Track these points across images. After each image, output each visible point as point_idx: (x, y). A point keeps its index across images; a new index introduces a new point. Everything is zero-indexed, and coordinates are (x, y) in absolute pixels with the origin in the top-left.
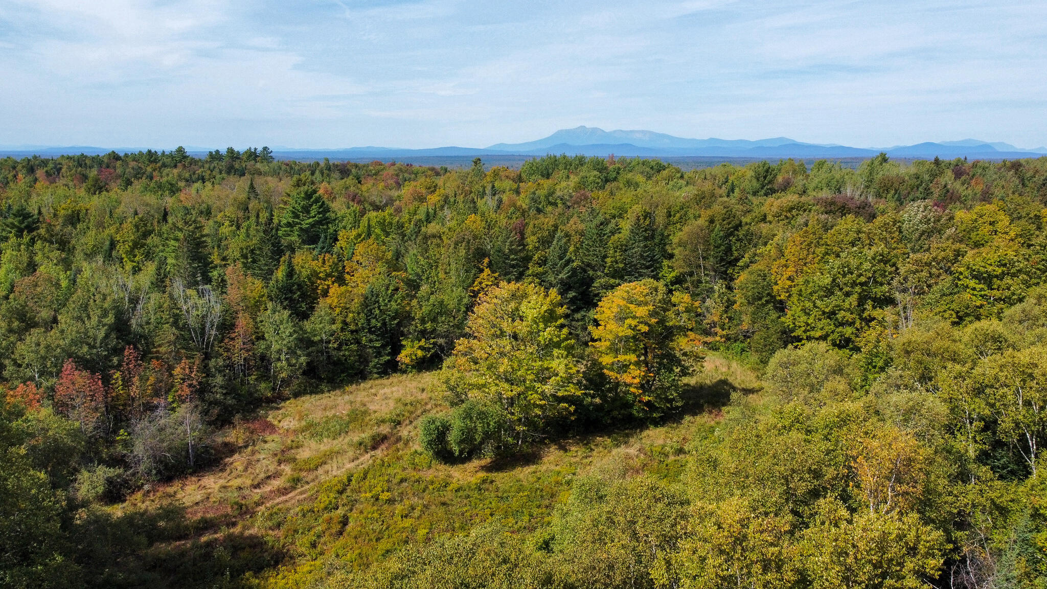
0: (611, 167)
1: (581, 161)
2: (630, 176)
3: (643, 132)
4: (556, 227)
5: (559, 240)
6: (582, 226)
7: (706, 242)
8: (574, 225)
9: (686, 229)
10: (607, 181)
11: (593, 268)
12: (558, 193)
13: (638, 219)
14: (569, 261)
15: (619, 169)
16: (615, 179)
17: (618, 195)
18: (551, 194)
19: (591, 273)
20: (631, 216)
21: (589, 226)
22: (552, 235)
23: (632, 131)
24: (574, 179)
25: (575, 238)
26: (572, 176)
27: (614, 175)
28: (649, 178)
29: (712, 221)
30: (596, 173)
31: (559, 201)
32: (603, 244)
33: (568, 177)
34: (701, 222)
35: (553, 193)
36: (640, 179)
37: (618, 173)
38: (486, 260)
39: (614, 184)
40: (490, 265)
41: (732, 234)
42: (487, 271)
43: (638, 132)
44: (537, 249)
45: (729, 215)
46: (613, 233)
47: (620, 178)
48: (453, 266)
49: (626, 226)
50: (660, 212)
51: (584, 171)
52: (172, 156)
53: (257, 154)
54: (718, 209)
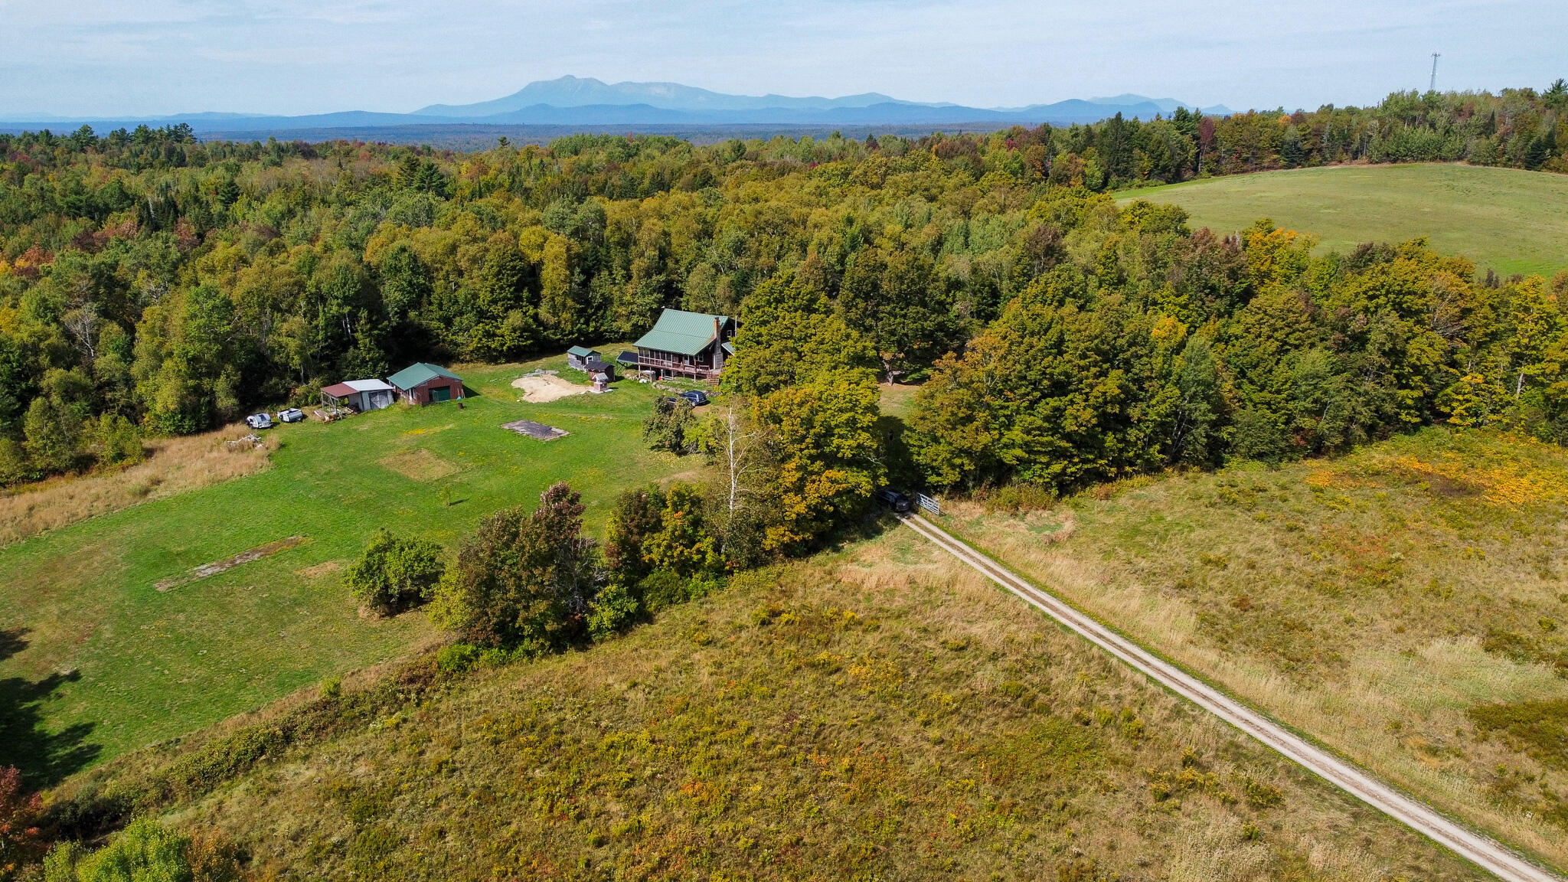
0: (632, 144)
1: (607, 141)
2: (648, 151)
3: (665, 84)
9: (682, 180)
10: (630, 156)
12: (594, 165)
15: (639, 145)
16: (636, 154)
17: (640, 165)
20: (649, 176)
23: (647, 84)
24: (603, 155)
25: (618, 190)
26: (601, 152)
27: (635, 151)
28: (664, 153)
30: (619, 149)
33: (598, 153)
34: (691, 176)
35: (591, 164)
36: (657, 153)
37: (638, 149)
39: (636, 158)
43: (657, 84)
47: (640, 153)
50: (667, 172)
51: (610, 148)
52: (76, 137)
53: (179, 133)
54: (700, 169)
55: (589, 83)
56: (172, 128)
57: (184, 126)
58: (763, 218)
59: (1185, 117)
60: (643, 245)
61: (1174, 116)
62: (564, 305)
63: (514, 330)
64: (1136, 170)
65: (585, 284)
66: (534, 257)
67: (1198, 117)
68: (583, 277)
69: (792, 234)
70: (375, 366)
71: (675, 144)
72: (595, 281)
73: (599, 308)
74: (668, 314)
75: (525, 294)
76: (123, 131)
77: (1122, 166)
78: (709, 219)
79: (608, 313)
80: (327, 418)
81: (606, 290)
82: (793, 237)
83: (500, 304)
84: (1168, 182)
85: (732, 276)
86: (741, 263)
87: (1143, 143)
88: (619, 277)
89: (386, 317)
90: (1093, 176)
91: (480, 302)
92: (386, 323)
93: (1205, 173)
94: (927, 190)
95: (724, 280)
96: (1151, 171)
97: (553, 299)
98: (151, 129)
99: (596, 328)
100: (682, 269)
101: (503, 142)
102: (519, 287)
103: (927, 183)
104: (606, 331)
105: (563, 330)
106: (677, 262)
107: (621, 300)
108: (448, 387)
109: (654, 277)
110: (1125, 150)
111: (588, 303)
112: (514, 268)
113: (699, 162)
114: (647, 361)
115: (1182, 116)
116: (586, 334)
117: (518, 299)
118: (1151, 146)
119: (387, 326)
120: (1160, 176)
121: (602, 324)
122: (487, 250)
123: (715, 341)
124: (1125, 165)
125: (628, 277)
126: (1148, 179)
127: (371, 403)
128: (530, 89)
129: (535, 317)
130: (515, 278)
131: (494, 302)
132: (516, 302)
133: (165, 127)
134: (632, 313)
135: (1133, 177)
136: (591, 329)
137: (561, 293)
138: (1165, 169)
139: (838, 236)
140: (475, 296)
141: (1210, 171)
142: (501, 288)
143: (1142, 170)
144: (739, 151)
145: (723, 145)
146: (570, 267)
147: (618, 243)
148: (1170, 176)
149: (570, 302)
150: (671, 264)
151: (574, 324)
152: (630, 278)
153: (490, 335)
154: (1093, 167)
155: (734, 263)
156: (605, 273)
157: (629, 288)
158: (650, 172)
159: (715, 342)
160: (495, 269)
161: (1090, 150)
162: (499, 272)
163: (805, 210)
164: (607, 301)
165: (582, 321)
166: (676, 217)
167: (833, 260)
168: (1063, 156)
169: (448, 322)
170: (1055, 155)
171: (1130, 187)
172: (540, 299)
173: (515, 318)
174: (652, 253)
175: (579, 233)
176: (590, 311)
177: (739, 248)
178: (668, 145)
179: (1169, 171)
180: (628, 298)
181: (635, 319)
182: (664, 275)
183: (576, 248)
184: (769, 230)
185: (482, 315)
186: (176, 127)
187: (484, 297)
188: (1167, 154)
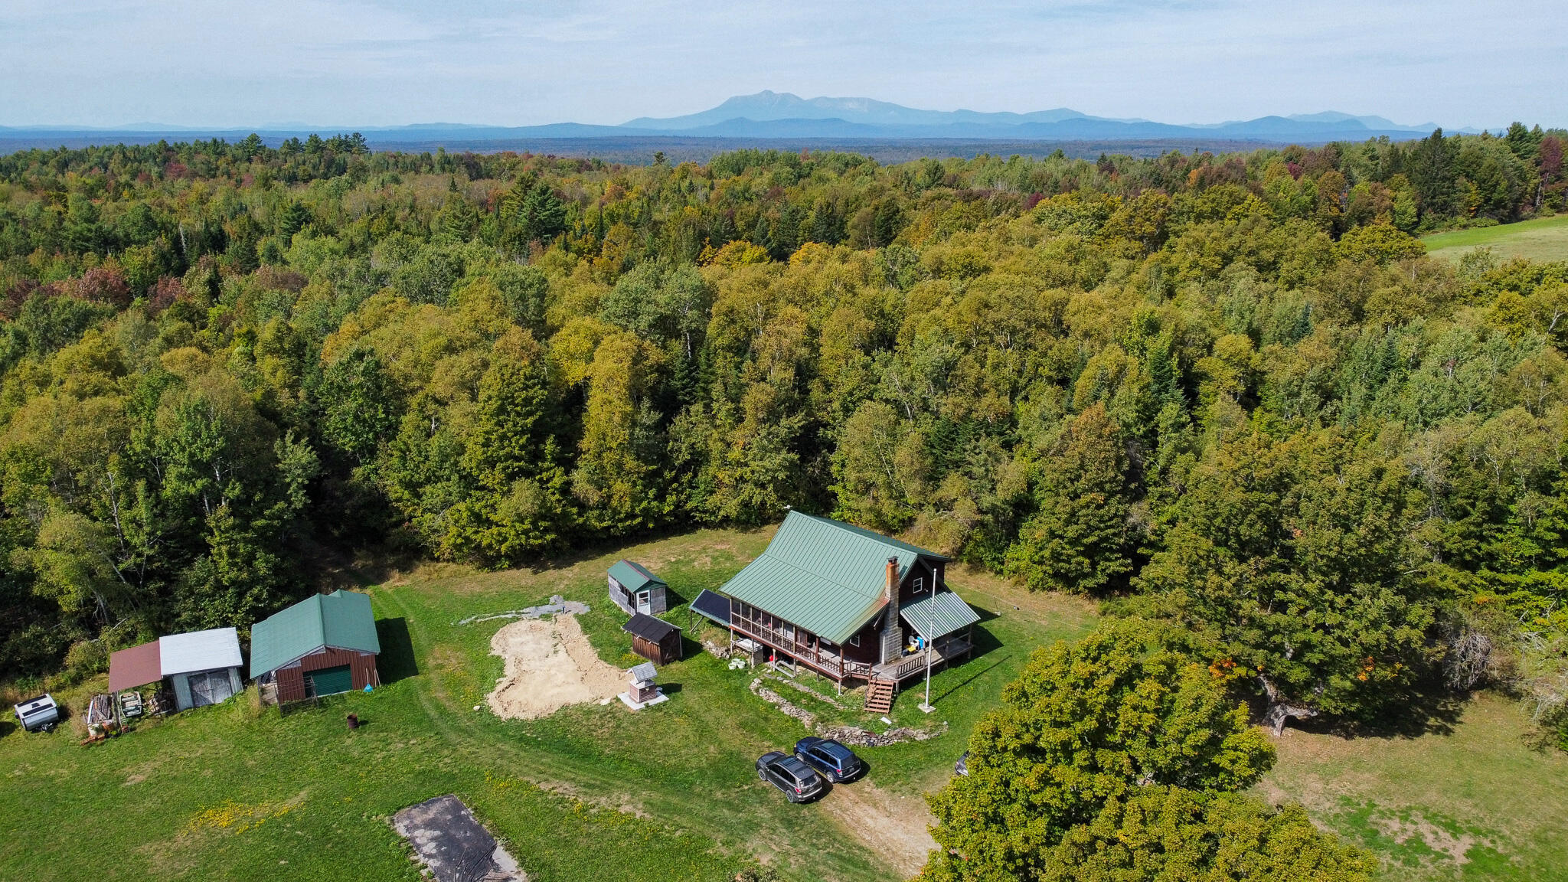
0: (804, 163)
1: (774, 159)
2: (823, 172)
3: (858, 99)
4: (759, 214)
5: (762, 223)
6: (778, 215)
7: (872, 225)
8: (772, 213)
9: (858, 215)
10: (800, 176)
11: (787, 246)
12: (754, 189)
13: (821, 208)
14: (769, 240)
15: (813, 164)
16: (808, 175)
17: (809, 190)
18: (747, 189)
19: (786, 249)
20: (817, 207)
21: (784, 215)
22: (756, 221)
23: (843, 100)
24: (768, 176)
25: (774, 225)
26: (765, 173)
27: (807, 170)
28: (840, 175)
29: (877, 209)
30: (788, 169)
31: (754, 197)
32: (795, 226)
33: (761, 174)
34: (870, 209)
35: (749, 189)
36: (833, 175)
37: (811, 169)
38: (708, 239)
39: (807, 180)
40: (710, 242)
41: (891, 218)
42: (709, 247)
43: (851, 100)
44: (745, 230)
45: (891, 204)
46: (803, 219)
47: (812, 174)
48: (684, 244)
49: (812, 214)
50: (840, 203)
51: (776, 167)
52: (242, 146)
53: (350, 144)
54: (885, 199)
55: (786, 97)
56: (343, 138)
57: (357, 135)
58: (991, 315)
59: (1522, 137)
60: (764, 361)
61: (1506, 133)
62: (620, 466)
63: (521, 519)
64: (1459, 205)
65: (661, 426)
66: (575, 373)
67: (1537, 134)
68: (656, 416)
69: (1041, 347)
70: (241, 595)
71: (857, 163)
72: (680, 423)
73: (686, 467)
74: (796, 521)
75: (549, 446)
76: (295, 140)
77: (1440, 200)
78: (887, 309)
79: (701, 477)
80: (92, 733)
81: (697, 438)
82: (1044, 354)
83: (499, 466)
84: (1502, 222)
85: (927, 424)
86: (948, 405)
87: (1470, 170)
88: (722, 415)
89: (282, 494)
90: (1404, 213)
91: (464, 462)
92: (281, 505)
93: (1547, 210)
94: (1251, 253)
95: (913, 435)
96: (1479, 206)
97: (599, 456)
98: (324, 140)
99: (677, 505)
100: (836, 405)
101: (660, 157)
102: (537, 434)
103: (1251, 243)
104: (696, 509)
105: (615, 512)
106: (828, 387)
107: (724, 459)
108: (347, 667)
109: (783, 422)
110: (1444, 179)
111: (665, 459)
112: (528, 401)
113: (883, 189)
114: (747, 625)
115: (1518, 135)
116: (659, 518)
117: (537, 456)
118: (1481, 173)
119: (283, 511)
120: (1491, 213)
121: (689, 497)
122: (486, 365)
123: (888, 606)
124: (1444, 198)
125: (738, 417)
126: (1475, 217)
127: (193, 694)
128: (731, 104)
129: (566, 489)
130: (530, 420)
131: (491, 463)
132: (529, 465)
133: (336, 135)
134: (742, 479)
135: (1454, 213)
136: (667, 509)
137: (614, 445)
138: (1499, 204)
139: (1132, 360)
140: (461, 449)
141: (1554, 206)
142: (503, 438)
143: (1469, 204)
144: (936, 175)
145: (916, 166)
146: (635, 395)
147: (729, 348)
148: (1506, 212)
149: (630, 463)
150: (816, 393)
151: (636, 499)
152: (741, 420)
153: (479, 520)
154: (1406, 201)
155: (933, 402)
156: (697, 408)
157: (738, 436)
158: (819, 201)
159: (887, 609)
160: (494, 404)
161: (1398, 177)
162: (501, 410)
163: (1059, 293)
164: (698, 459)
165: (651, 494)
166: (831, 302)
167: (1131, 416)
168: (1363, 185)
169: (413, 487)
170: (1352, 184)
171: (1450, 227)
172: (579, 453)
173: (524, 496)
174: (782, 375)
175: (666, 326)
176: (668, 475)
177: (944, 377)
178: (848, 165)
179: (1505, 207)
180: (735, 453)
181: (748, 489)
182: (801, 415)
183: (655, 355)
184: (1000, 339)
185: (469, 482)
186: (347, 136)
187: (475, 452)
188: (1504, 184)
